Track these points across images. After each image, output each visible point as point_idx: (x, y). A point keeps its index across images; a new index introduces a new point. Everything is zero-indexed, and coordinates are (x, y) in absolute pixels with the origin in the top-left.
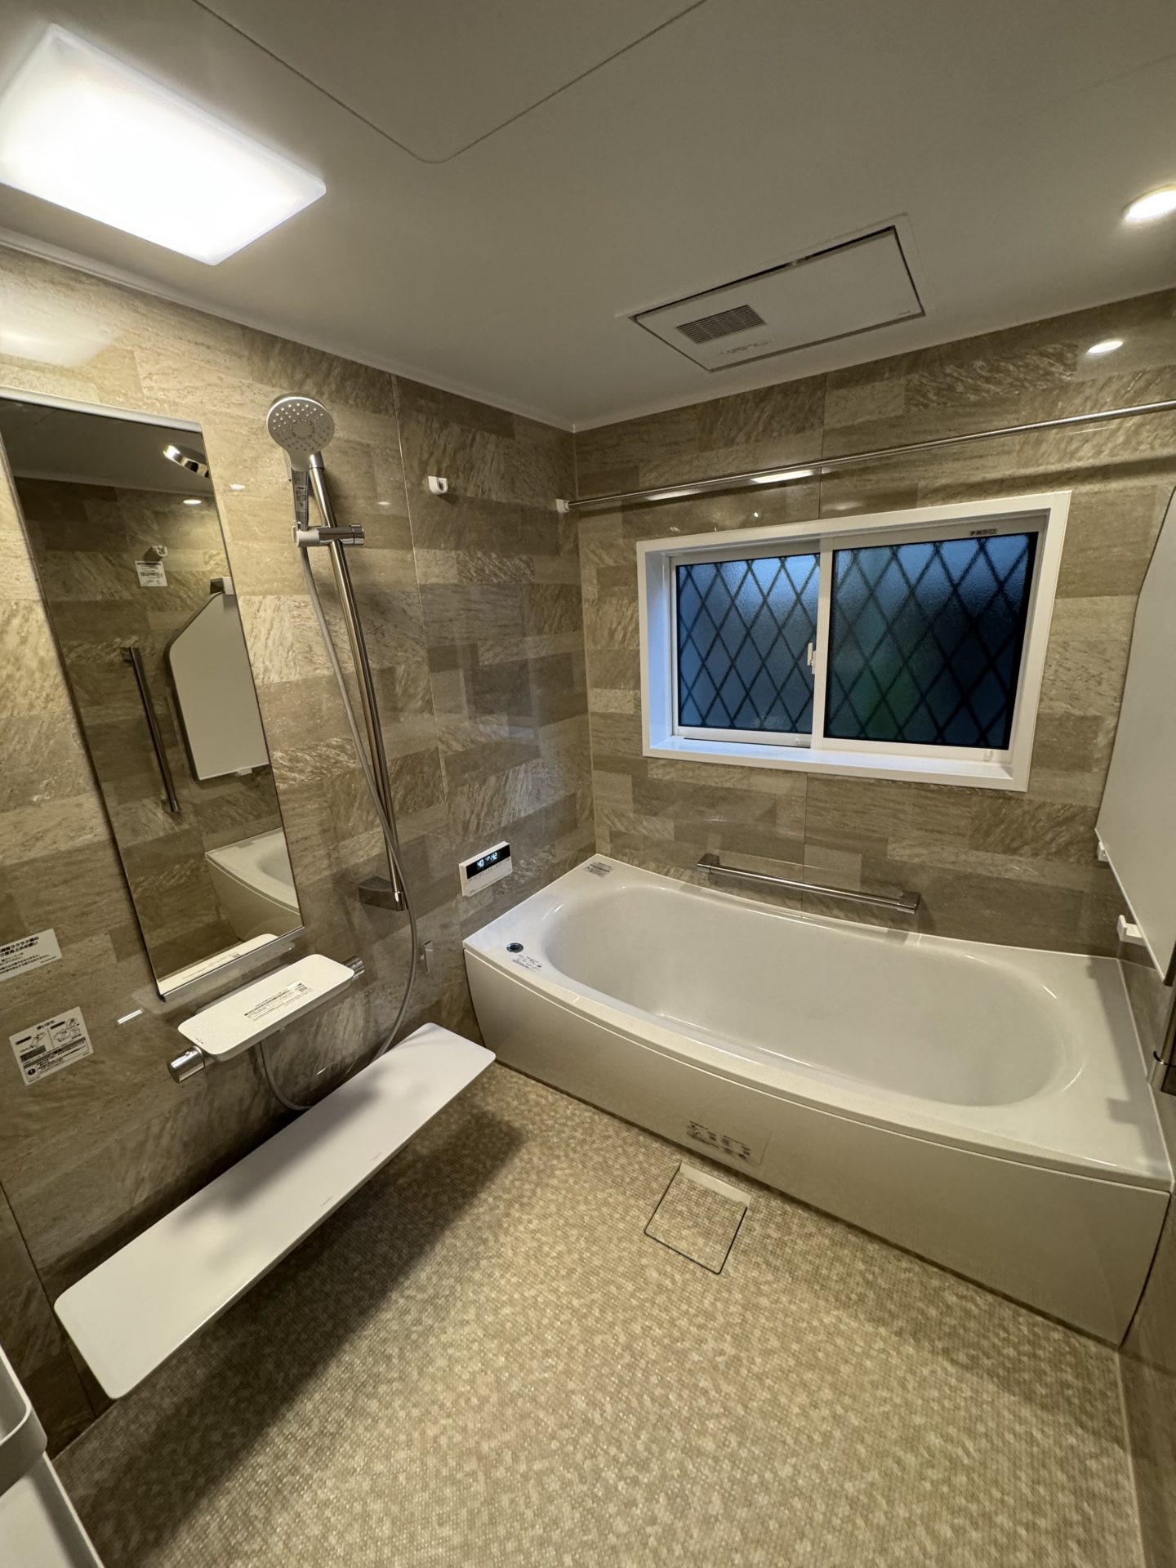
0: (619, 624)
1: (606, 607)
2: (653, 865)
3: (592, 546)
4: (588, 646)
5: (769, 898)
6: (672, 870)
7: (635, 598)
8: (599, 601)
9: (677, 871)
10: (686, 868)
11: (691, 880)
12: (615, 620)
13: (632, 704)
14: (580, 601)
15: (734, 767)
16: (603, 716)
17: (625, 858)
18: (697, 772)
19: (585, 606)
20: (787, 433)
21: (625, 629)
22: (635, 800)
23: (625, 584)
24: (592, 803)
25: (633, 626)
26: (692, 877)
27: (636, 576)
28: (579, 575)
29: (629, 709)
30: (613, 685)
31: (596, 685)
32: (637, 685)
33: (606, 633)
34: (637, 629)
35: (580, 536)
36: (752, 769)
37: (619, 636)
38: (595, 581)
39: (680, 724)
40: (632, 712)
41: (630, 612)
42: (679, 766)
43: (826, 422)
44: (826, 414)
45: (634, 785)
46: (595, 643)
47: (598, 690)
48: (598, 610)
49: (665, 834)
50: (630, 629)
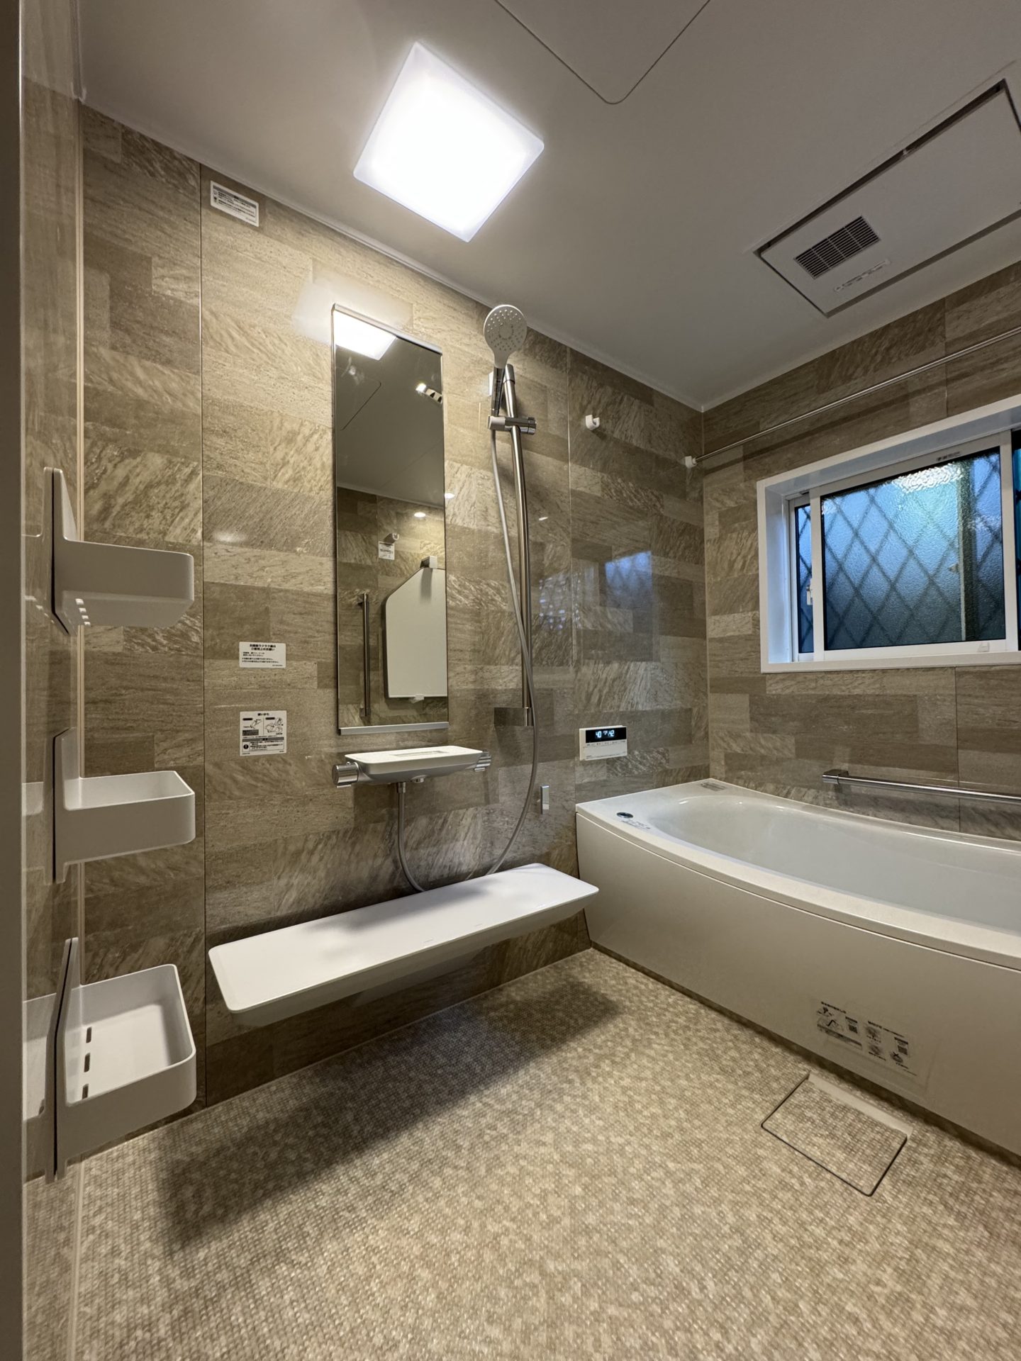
0: (739, 554)
1: (726, 543)
2: (771, 787)
3: (715, 495)
4: (708, 579)
5: (913, 818)
6: (793, 791)
7: (755, 529)
8: (721, 539)
9: (799, 791)
10: (809, 788)
11: (815, 801)
12: (735, 552)
13: (750, 626)
14: (702, 542)
15: (863, 671)
16: (721, 640)
17: (741, 782)
18: (821, 682)
19: (707, 546)
20: (907, 355)
21: (744, 557)
22: (752, 719)
23: (745, 519)
24: (707, 726)
25: (753, 553)
26: (816, 797)
27: (756, 510)
28: (702, 520)
29: (748, 630)
30: (731, 610)
31: (715, 613)
32: (756, 606)
33: (726, 565)
34: (756, 555)
35: (705, 489)
36: (884, 671)
37: (738, 565)
38: (717, 523)
39: (800, 651)
40: (750, 632)
41: (749, 542)
42: (800, 678)
43: (947, 336)
44: (947, 329)
45: (752, 702)
46: (715, 575)
47: (717, 618)
48: (719, 547)
49: (786, 752)
50: (749, 557)
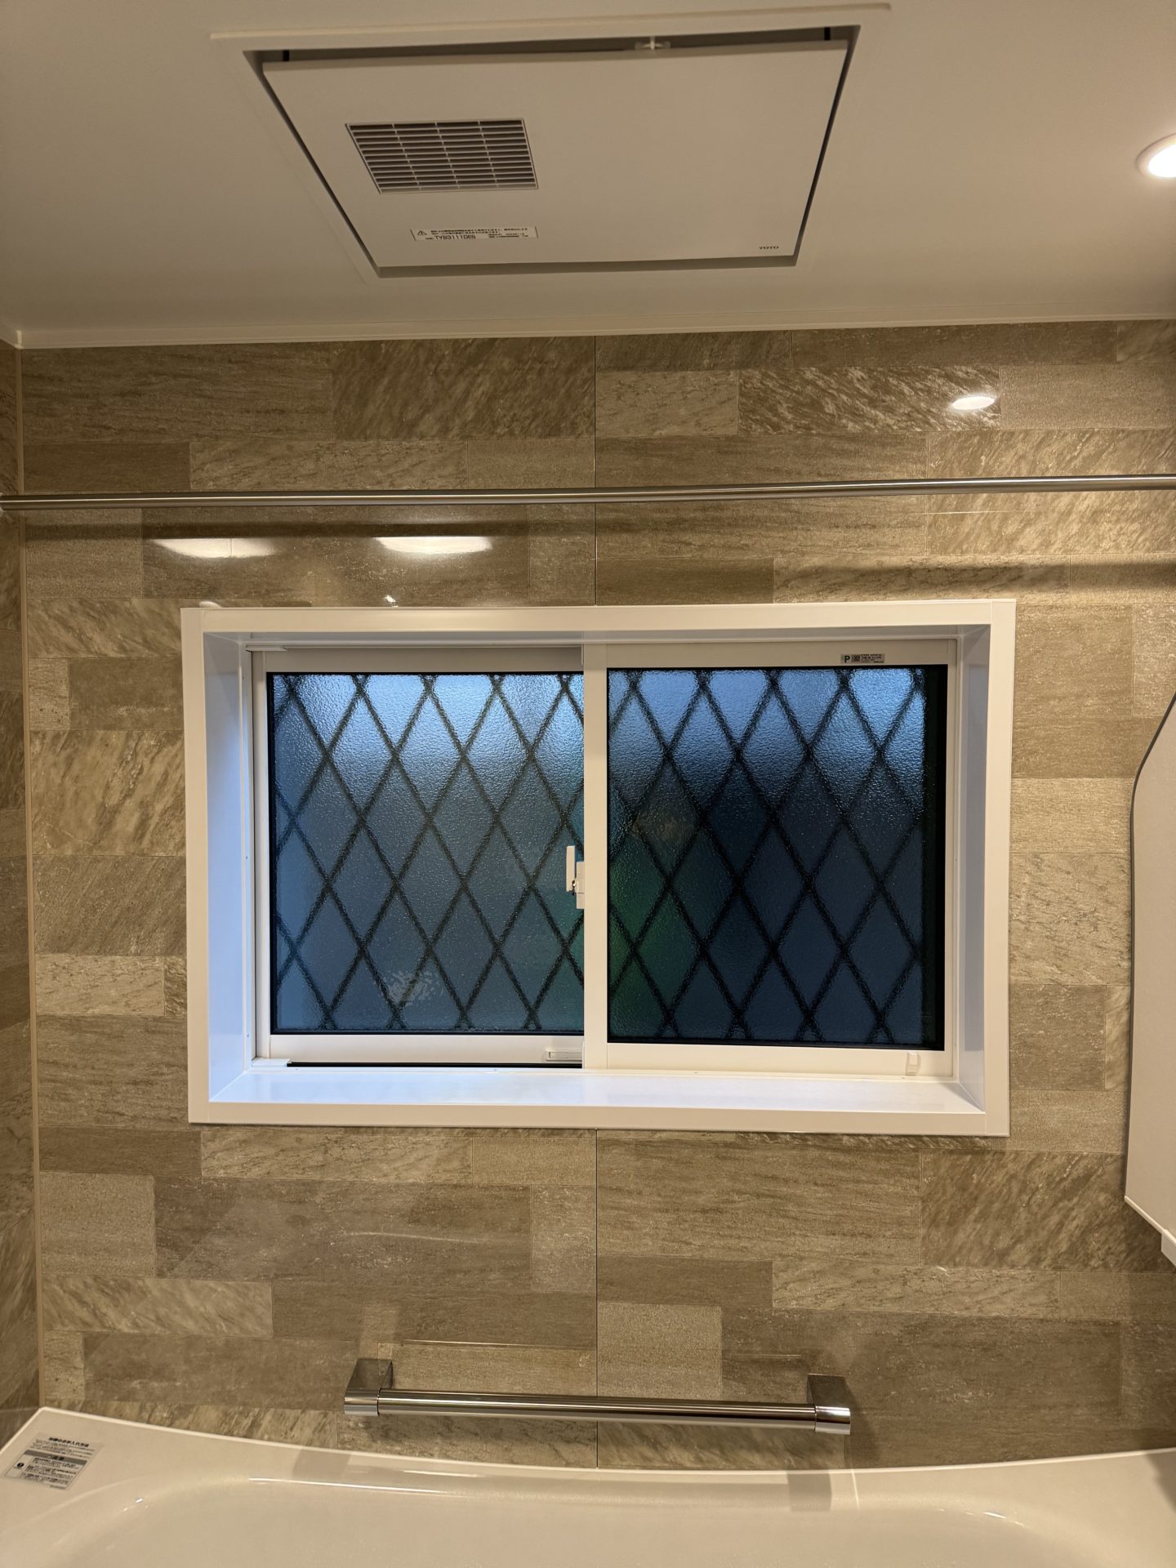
0: (128, 794)
1: (93, 753)
2: (212, 1414)
3: (58, 608)
4: (37, 843)
5: (517, 1451)
6: (267, 1420)
7: (174, 734)
8: (73, 740)
9: (281, 1418)
10: (305, 1407)
11: (319, 1436)
12: (116, 784)
13: (158, 993)
14: (20, 734)
15: (428, 1130)
16: (74, 1024)
17: (128, 1408)
18: (336, 1151)
19: (32, 748)
20: (526, 432)
21: (144, 805)
22: (161, 1241)
23: (147, 701)
24: (31, 1265)
25: (168, 800)
26: (320, 1429)
27: (178, 685)
28: (18, 674)
29: (152, 1005)
30: (104, 944)
31: (60, 944)
32: (177, 942)
33: (90, 818)
34: (178, 807)
35: (26, 582)
37: (127, 822)
38: (64, 690)
39: (275, 1030)
40: (159, 1012)
41: (158, 768)
42: (287, 1141)
43: (600, 424)
45: (161, 1198)
46: (59, 840)
47: (64, 959)
48: (69, 762)
49: (250, 1324)
50: (159, 807)
